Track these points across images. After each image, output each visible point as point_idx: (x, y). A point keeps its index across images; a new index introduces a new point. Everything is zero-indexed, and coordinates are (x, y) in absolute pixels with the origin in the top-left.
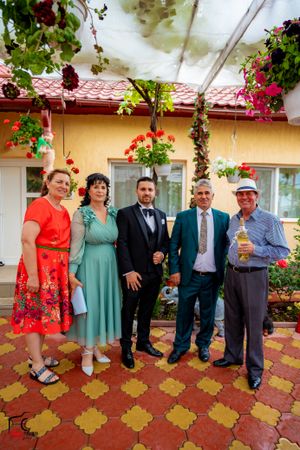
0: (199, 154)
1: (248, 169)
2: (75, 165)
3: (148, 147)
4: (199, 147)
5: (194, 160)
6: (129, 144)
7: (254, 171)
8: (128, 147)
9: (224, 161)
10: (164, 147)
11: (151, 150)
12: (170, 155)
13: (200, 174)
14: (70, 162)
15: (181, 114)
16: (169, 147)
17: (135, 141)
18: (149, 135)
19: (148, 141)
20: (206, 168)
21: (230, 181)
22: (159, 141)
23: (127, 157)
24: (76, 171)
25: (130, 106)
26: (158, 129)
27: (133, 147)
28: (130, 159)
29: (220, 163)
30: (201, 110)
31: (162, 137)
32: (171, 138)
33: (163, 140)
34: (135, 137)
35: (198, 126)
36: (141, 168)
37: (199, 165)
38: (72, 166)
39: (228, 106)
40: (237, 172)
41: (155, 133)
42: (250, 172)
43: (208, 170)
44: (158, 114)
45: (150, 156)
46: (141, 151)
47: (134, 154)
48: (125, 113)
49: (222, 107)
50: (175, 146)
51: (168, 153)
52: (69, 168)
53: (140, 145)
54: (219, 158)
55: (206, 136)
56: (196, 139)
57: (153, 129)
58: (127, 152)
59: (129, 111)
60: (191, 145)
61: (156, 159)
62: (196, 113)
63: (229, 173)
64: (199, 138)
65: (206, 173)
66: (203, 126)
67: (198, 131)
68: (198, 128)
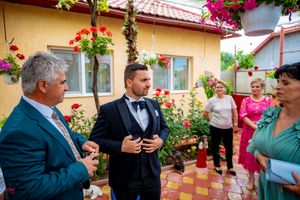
0: (130, 47)
2: (20, 52)
4: (130, 42)
5: (127, 52)
9: (148, 53)
14: (14, 48)
16: (110, 41)
17: (79, 34)
19: (90, 36)
20: (136, 58)
21: (152, 68)
22: (100, 34)
24: (22, 57)
27: (78, 39)
28: (76, 49)
29: (145, 55)
30: (131, 12)
32: (109, 34)
35: (129, 25)
37: (130, 56)
38: (16, 52)
39: (150, 14)
40: (157, 62)
42: (166, 62)
43: (137, 60)
45: (94, 47)
46: (86, 43)
47: (76, 44)
52: (14, 54)
54: (144, 51)
55: (135, 34)
56: (127, 36)
57: (93, 24)
58: (72, 42)
60: (124, 40)
61: (97, 51)
62: (127, 16)
63: (151, 62)
64: (130, 35)
66: (133, 26)
67: (129, 29)
68: (129, 27)
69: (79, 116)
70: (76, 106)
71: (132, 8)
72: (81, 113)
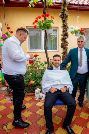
0: (64, 24)
1: (83, 30)
2: (11, 30)
3: (43, 21)
4: (64, 21)
5: (62, 27)
6: (34, 20)
7: (86, 32)
8: (34, 22)
9: (74, 27)
10: (49, 21)
11: (44, 22)
12: (52, 25)
13: (65, 33)
14: (8, 28)
15: (56, 7)
16: (52, 21)
17: (37, 19)
18: (43, 16)
19: (43, 19)
20: (67, 30)
21: (76, 36)
22: (47, 19)
23: (34, 26)
24: (12, 32)
25: (34, 3)
26: (47, 13)
27: (36, 21)
28: (35, 27)
29: (72, 28)
30: (64, 5)
31: (48, 17)
32: (52, 17)
33: (49, 18)
34: (37, 17)
35: (63, 12)
36: (40, 30)
37: (64, 29)
38: (9, 30)
39: (74, 4)
40: (79, 32)
41: (45, 15)
42: (84, 31)
43: (68, 31)
44: (46, 7)
45: (44, 25)
46: (40, 23)
47: (37, 24)
48: (32, 6)
49: (72, 4)
50: (54, 21)
51: (51, 24)
53: (39, 20)
55: (67, 16)
56: (62, 18)
57: (44, 13)
58: (34, 24)
59: (34, 6)
60: (61, 20)
61: (46, 26)
62: (62, 7)
63: (75, 32)
64: (64, 18)
65: (67, 32)
66: (65, 12)
67: (63, 14)
68: (63, 13)
69: (38, 61)
70: (36, 56)
71: (65, 2)
72: (39, 59)
